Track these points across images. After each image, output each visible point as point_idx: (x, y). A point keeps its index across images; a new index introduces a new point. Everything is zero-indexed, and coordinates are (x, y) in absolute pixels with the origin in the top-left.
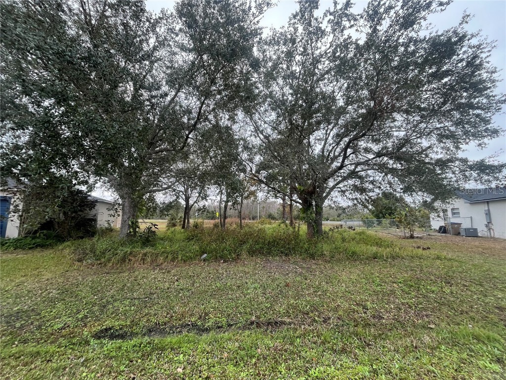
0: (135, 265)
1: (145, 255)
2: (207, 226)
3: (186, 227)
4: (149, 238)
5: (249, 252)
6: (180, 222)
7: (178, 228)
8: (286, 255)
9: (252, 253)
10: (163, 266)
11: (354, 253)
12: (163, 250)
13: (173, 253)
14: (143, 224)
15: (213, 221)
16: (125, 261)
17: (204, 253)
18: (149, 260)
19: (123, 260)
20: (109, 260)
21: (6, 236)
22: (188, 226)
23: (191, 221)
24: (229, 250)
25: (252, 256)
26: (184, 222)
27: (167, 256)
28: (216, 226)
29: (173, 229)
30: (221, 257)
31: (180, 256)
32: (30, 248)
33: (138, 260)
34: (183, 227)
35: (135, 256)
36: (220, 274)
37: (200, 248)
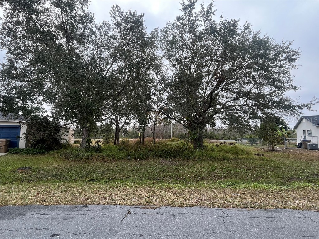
0: (94, 161)
1: (98, 156)
2: (132, 143)
4: (97, 149)
5: (153, 156)
6: (112, 140)
7: (111, 144)
8: (175, 158)
9: (155, 156)
10: (108, 161)
11: (212, 156)
12: (107, 154)
13: (112, 155)
14: (94, 142)
15: (135, 140)
16: (89, 159)
17: (129, 156)
18: (101, 159)
19: (88, 158)
20: (81, 159)
21: (19, 147)
22: (118, 143)
23: (120, 140)
24: (142, 155)
25: (155, 158)
26: (115, 140)
27: (110, 157)
28: (137, 143)
29: (108, 145)
30: (138, 158)
31: (116, 157)
33: (95, 158)
34: (115, 144)
36: (137, 164)
37: (127, 153)
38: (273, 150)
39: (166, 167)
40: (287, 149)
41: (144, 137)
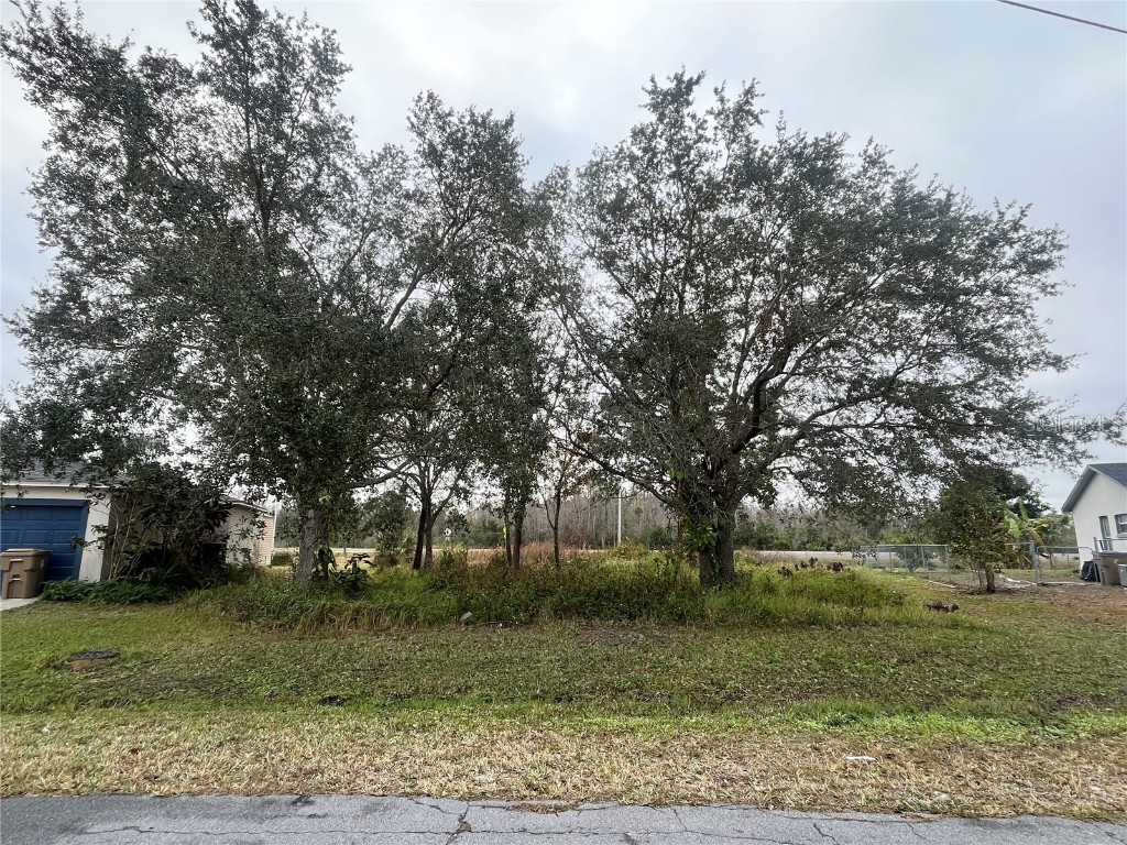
0: (342, 628)
1: (357, 611)
2: (476, 562)
3: (422, 565)
4: (354, 584)
5: (555, 611)
6: (406, 552)
7: (404, 568)
8: (631, 617)
9: (562, 612)
10: (392, 631)
11: (767, 613)
12: (388, 604)
13: (407, 608)
14: (342, 557)
15: (489, 551)
16: (322, 622)
17: (465, 610)
18: (365, 620)
19: (321, 619)
20: (296, 620)
21: (80, 579)
22: (429, 562)
23: (436, 551)
24: (514, 606)
25: (561, 618)
26: (419, 552)
27: (398, 614)
28: (496, 561)
29: (392, 570)
30: (499, 618)
31: (421, 616)
32: (133, 602)
33: (346, 619)
34: (417, 566)
35: (339, 614)
36: (494, 642)
37: (459, 600)
38: (991, 590)
39: (599, 650)
40: (1044, 585)
41: (519, 542)
